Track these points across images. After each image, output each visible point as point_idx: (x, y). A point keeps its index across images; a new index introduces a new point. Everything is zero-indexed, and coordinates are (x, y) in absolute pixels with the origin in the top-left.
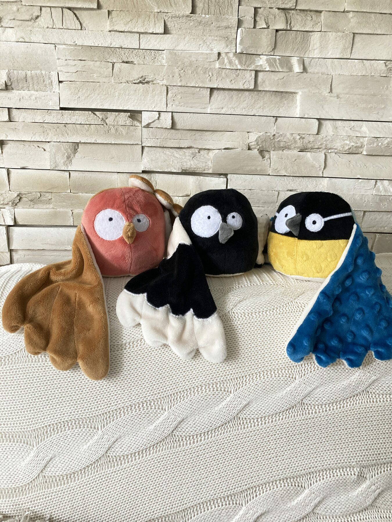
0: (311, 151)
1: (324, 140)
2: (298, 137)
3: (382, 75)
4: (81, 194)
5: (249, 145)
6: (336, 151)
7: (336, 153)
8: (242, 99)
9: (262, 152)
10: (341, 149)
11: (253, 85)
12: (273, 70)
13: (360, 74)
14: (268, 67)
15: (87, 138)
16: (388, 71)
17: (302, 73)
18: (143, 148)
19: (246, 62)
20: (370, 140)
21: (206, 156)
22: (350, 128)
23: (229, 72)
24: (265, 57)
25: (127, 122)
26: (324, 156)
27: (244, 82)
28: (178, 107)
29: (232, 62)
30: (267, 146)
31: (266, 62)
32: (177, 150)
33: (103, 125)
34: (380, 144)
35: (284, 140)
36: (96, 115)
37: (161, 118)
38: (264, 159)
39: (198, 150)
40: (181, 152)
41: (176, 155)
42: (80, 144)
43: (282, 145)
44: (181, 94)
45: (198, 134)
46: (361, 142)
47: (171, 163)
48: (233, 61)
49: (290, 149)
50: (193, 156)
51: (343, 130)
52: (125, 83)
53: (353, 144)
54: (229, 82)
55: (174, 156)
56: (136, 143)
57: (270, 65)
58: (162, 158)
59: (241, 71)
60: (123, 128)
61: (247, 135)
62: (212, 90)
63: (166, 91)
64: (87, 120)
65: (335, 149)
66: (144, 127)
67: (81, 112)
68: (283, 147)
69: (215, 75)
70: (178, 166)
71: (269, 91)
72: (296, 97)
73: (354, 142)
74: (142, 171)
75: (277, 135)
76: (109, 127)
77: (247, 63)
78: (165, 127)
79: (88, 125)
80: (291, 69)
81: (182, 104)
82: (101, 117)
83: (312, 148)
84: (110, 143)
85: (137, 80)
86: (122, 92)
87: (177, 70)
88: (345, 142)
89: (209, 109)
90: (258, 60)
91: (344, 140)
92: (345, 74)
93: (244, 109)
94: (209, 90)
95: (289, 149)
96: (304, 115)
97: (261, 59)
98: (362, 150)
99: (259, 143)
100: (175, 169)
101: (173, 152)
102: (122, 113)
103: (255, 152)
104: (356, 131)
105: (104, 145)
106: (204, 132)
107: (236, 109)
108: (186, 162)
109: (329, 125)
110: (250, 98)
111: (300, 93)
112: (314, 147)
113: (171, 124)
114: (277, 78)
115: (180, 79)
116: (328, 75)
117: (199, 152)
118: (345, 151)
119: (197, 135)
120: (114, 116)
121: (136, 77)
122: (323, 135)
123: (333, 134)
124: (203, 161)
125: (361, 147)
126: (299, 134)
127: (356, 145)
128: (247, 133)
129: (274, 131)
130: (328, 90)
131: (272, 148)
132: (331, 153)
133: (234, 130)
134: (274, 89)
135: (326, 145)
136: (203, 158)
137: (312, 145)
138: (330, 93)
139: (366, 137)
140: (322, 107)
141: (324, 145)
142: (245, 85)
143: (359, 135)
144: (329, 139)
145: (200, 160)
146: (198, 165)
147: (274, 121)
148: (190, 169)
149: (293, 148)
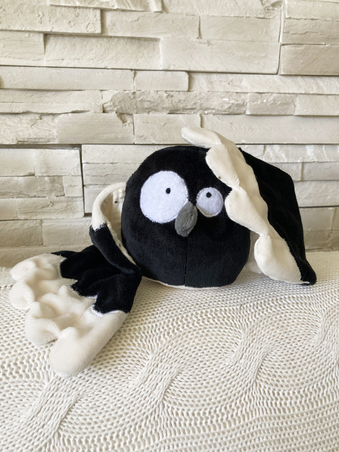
0: (184, 112)
1: (198, 98)
2: (165, 95)
3: (259, 16)
5: (103, 107)
6: (214, 111)
7: (214, 114)
8: (88, 47)
9: (121, 115)
10: (220, 109)
11: (100, 28)
12: (123, 7)
13: (232, 15)
14: (116, 3)
16: (266, 11)
17: (161, 12)
20: (253, 96)
21: (50, 123)
22: (228, 82)
23: (65, 11)
26: (200, 118)
27: (87, 24)
30: (127, 108)
32: (10, 116)
34: (265, 101)
35: (148, 99)
38: (126, 124)
39: (39, 115)
40: (16, 119)
41: (9, 123)
44: (3, 41)
45: (36, 95)
46: (243, 100)
47: (2, 133)
49: (158, 111)
50: (32, 123)
51: (220, 85)
53: (233, 101)
54: (67, 25)
55: (6, 124)
59: (82, 10)
61: (100, 94)
62: (46, 36)
65: (213, 109)
68: (147, 109)
69: (47, 14)
70: (12, 137)
71: (123, 38)
72: (158, 45)
73: (234, 100)
75: (138, 93)
80: (146, 8)
81: (7, 54)
83: (184, 109)
88: (224, 100)
89: (45, 60)
91: (222, 98)
92: (215, 15)
93: (91, 61)
94: (42, 36)
95: (156, 110)
96: (170, 67)
98: (244, 109)
99: (117, 104)
100: (8, 140)
101: (5, 119)
103: (113, 115)
104: (236, 86)
106: (44, 93)
107: (80, 60)
108: (22, 131)
109: (203, 80)
110: (98, 47)
111: (163, 40)
112: (186, 108)
114: (130, 20)
116: (193, 15)
117: (41, 119)
118: (224, 111)
122: (195, 92)
123: (208, 90)
124: (45, 130)
125: (243, 105)
126: (166, 91)
127: (236, 103)
128: (99, 92)
129: (134, 88)
130: (197, 35)
131: (134, 109)
132: (207, 114)
133: (83, 89)
134: (129, 35)
135: (201, 105)
136: (46, 125)
137: (184, 105)
138: (198, 38)
139: (248, 93)
140: (191, 57)
141: (198, 104)
142: (88, 28)
143: (239, 91)
144: (204, 97)
145: (42, 128)
146: (39, 134)
147: (133, 75)
148: (29, 140)
149: (160, 109)
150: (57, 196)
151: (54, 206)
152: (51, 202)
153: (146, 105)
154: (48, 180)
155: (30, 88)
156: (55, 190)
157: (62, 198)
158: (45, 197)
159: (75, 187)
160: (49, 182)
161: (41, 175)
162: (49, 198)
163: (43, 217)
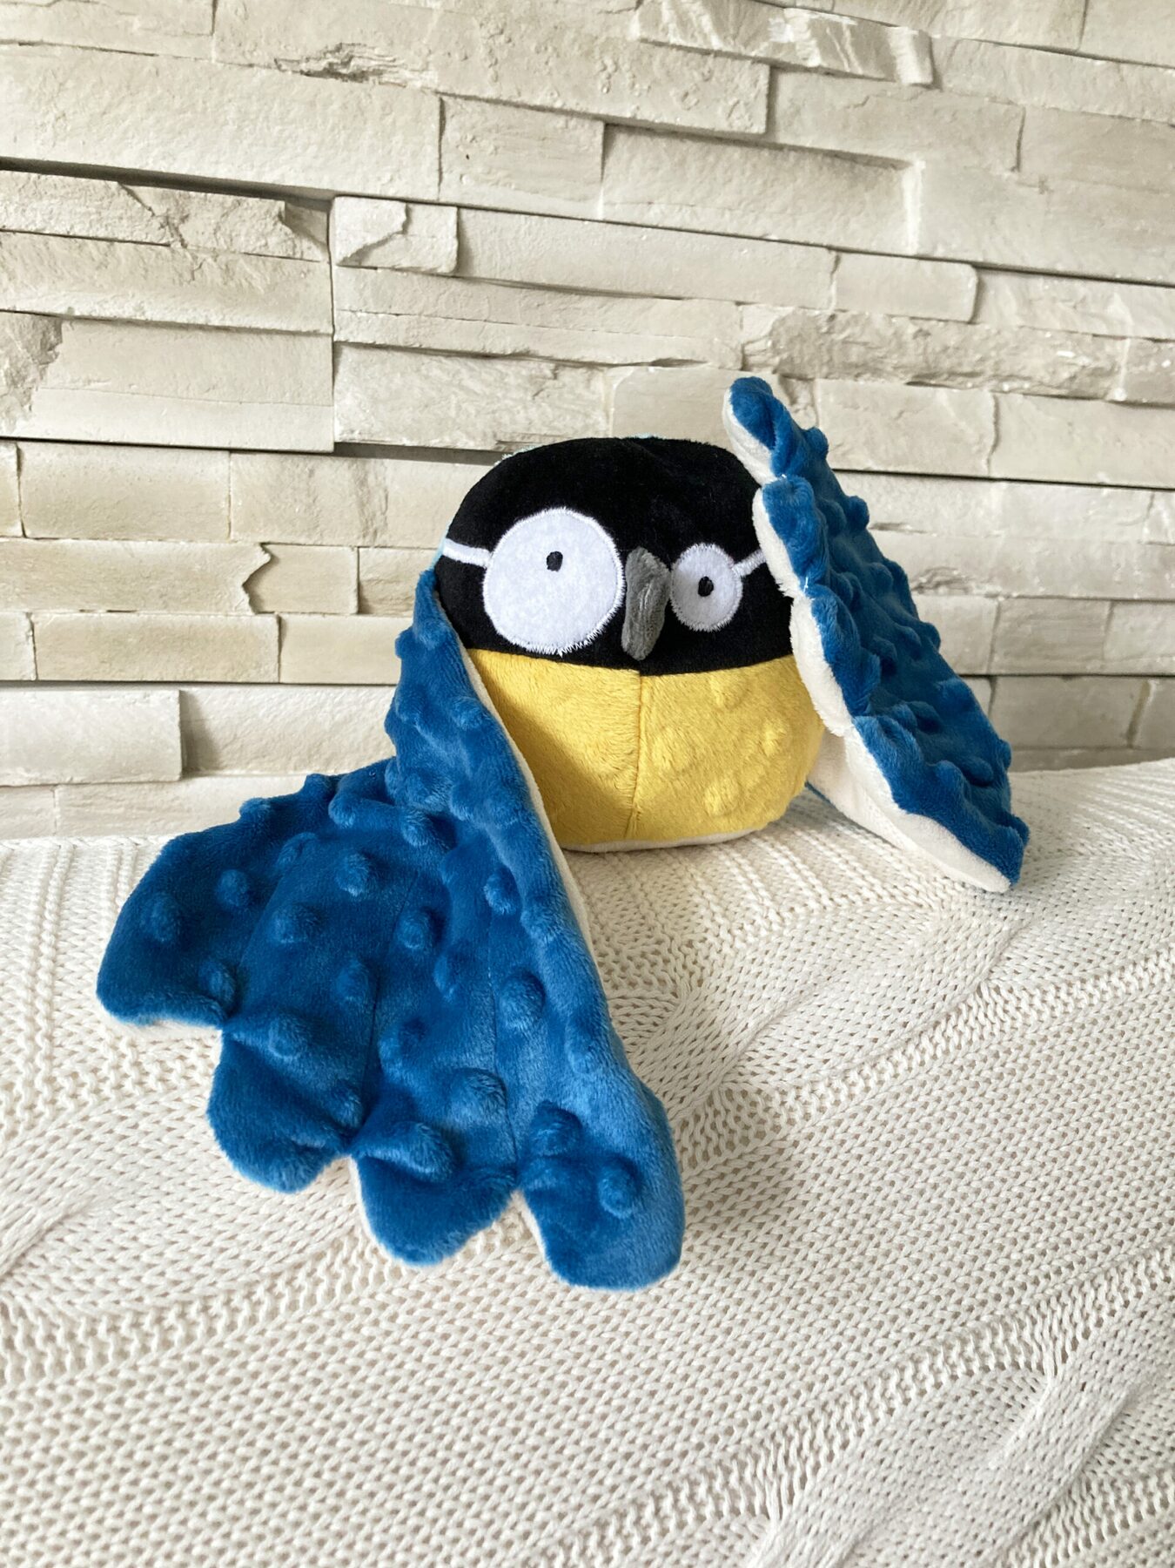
0: (950, 383)
1: (992, 344)
4: (69, 541)
6: (1027, 385)
7: (1025, 395)
8: (719, 173)
9: (788, 379)
10: (1047, 379)
11: (763, 119)
12: (834, 65)
13: (1107, 112)
14: (817, 51)
15: (100, 298)
17: (927, 87)
18: (336, 348)
19: (738, 26)
20: (1140, 347)
21: (580, 390)
23: (675, 61)
24: (806, 16)
25: (273, 240)
26: (992, 403)
27: (731, 103)
28: (485, 188)
29: (689, 20)
30: (806, 359)
31: (808, 34)
32: (471, 363)
33: (167, 245)
34: (1166, 364)
35: (865, 338)
36: (139, 200)
37: (412, 229)
38: (796, 406)
40: (487, 373)
41: (469, 383)
42: (65, 326)
43: (854, 359)
44: (494, 135)
45: (553, 301)
46: (1110, 357)
47: (453, 413)
48: (693, 16)
51: (1053, 311)
52: (269, 67)
53: (1084, 361)
54: (676, 104)
55: (461, 387)
56: (310, 328)
57: (826, 47)
58: (416, 391)
59: (720, 60)
60: (256, 266)
62: (612, 127)
63: (437, 117)
64: (99, 220)
66: (345, 263)
67: (70, 180)
68: (857, 366)
69: (627, 66)
70: (480, 426)
71: (812, 151)
72: (900, 179)
73: (1088, 355)
74: (336, 444)
75: (841, 317)
76: (195, 258)
77: (742, 29)
78: (428, 265)
79: (103, 244)
80: (888, 70)
81: (501, 174)
82: (160, 210)
83: (952, 374)
84: (201, 321)
85: (318, 59)
86: (255, 107)
87: (479, 34)
88: (1060, 353)
89: (601, 201)
90: (779, 25)
91: (1055, 347)
92: (1061, 106)
93: (727, 215)
94: (600, 127)
95: (876, 372)
96: (935, 248)
97: (787, 21)
99: (782, 346)
100: (470, 436)
101: (458, 372)
102: (252, 201)
104: (1093, 316)
105: (172, 333)
106: (575, 298)
107: (698, 209)
108: (509, 410)
109: (1009, 293)
110: (748, 173)
111: (919, 165)
112: (960, 370)
113: (454, 255)
114: (841, 103)
115: (491, 71)
116: (1008, 102)
118: (1059, 387)
119: (548, 306)
120: (218, 211)
121: (316, 46)
123: (1020, 322)
125: (1110, 373)
126: (913, 318)
127: (1094, 365)
130: (1010, 161)
134: (831, 145)
137: (955, 360)
138: (1013, 170)
139: (1123, 338)
140: (993, 223)
141: (991, 363)
142: (734, 116)
143: (1103, 330)
144: (1006, 344)
147: (832, 264)
149: (889, 369)
153: (855, 354)
155: (543, 280)
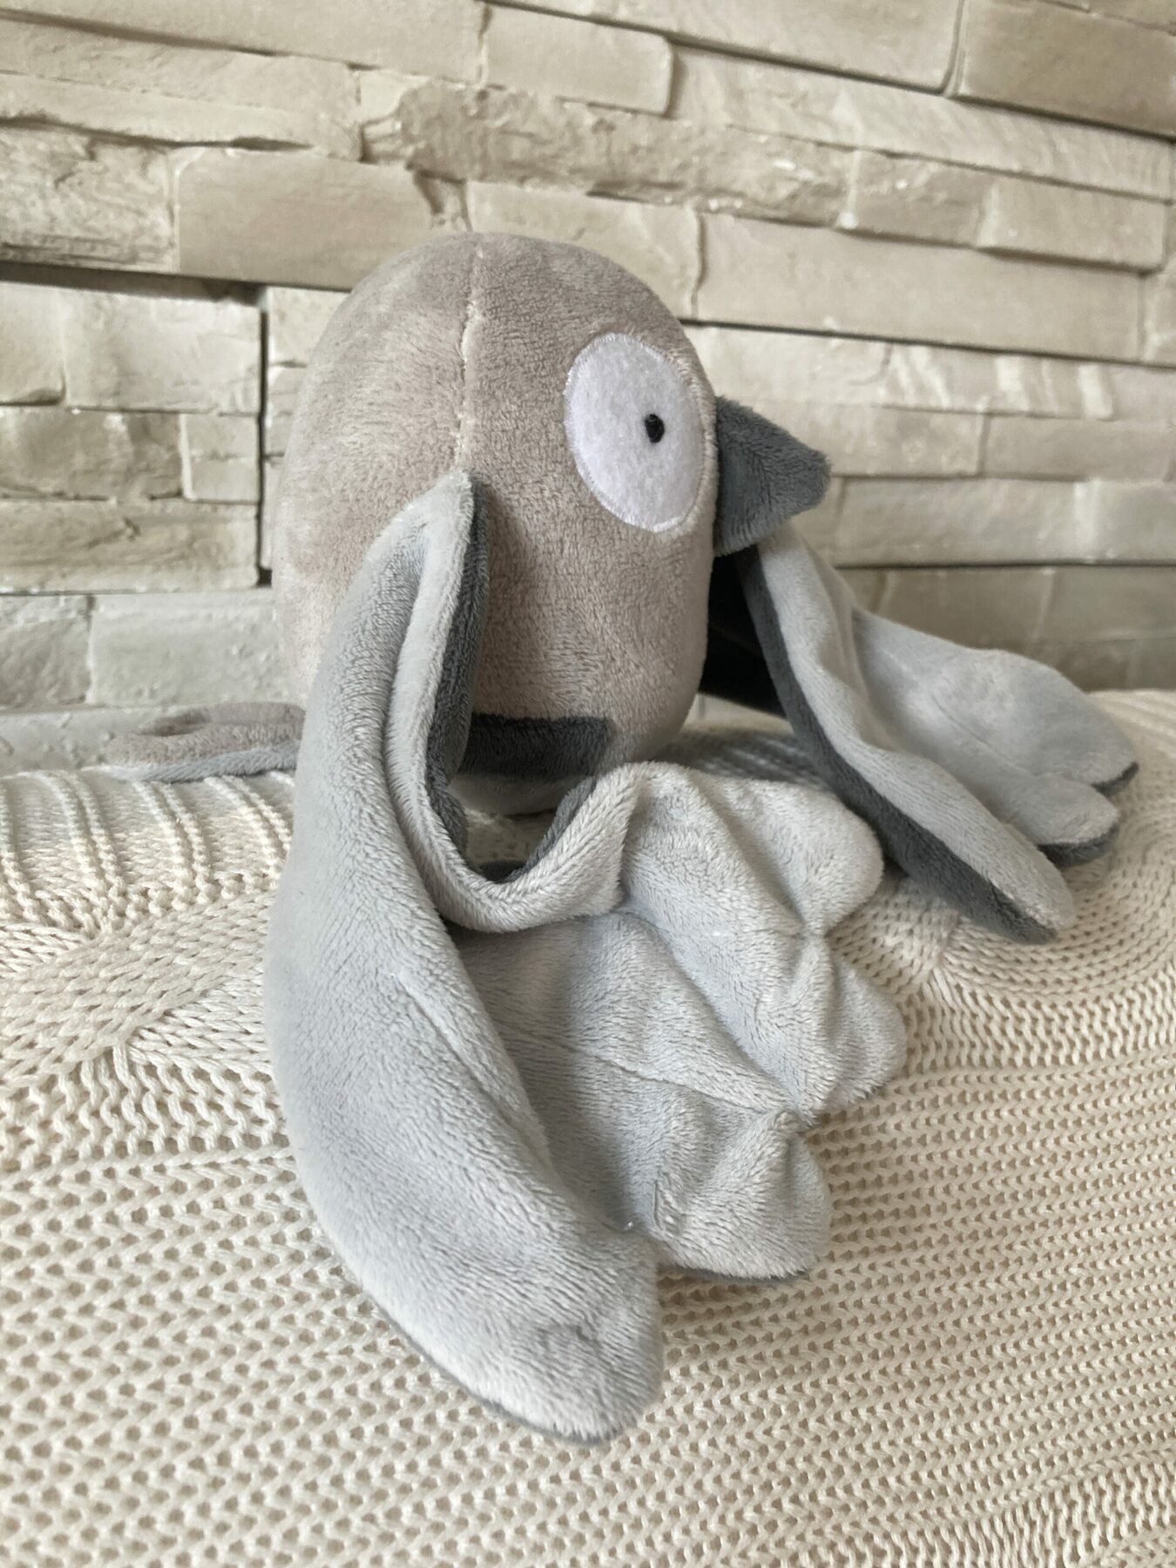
2: (589, 119)
5: (362, 135)
22: (791, 100)
39: (85, 139)
49: (553, 181)
50: (57, 172)
61: (349, 79)
65: (740, 195)
98: (834, 208)
103: (397, 176)
117: (92, 156)
122: (686, 123)
124: (119, 206)
128: (346, 71)
129: (480, 74)
131: (473, 162)
132: (719, 211)
133: (279, 47)
135: (702, 173)
136: (116, 186)
145: (107, 198)
146: (92, 223)
148: (48, 245)
150: (153, 498)
151: (138, 539)
152: (128, 522)
154: (123, 429)
156: (148, 469)
157: (173, 506)
158: (103, 499)
159: (231, 462)
160: (126, 437)
161: (93, 404)
162: (120, 503)
163: (95, 584)
